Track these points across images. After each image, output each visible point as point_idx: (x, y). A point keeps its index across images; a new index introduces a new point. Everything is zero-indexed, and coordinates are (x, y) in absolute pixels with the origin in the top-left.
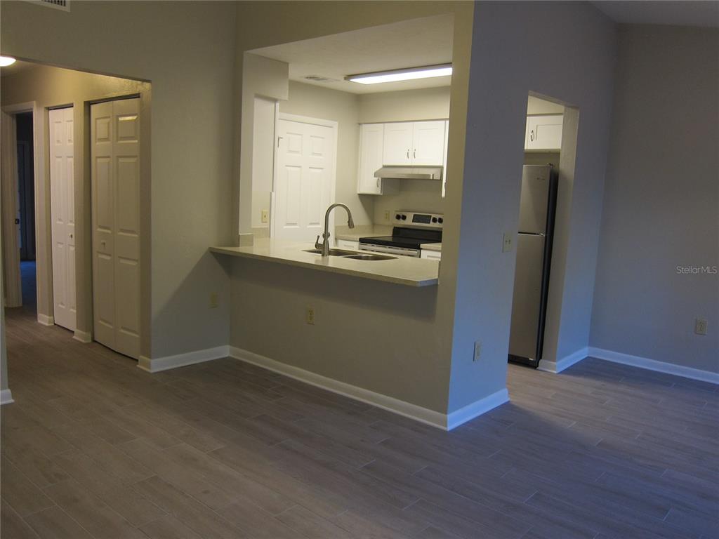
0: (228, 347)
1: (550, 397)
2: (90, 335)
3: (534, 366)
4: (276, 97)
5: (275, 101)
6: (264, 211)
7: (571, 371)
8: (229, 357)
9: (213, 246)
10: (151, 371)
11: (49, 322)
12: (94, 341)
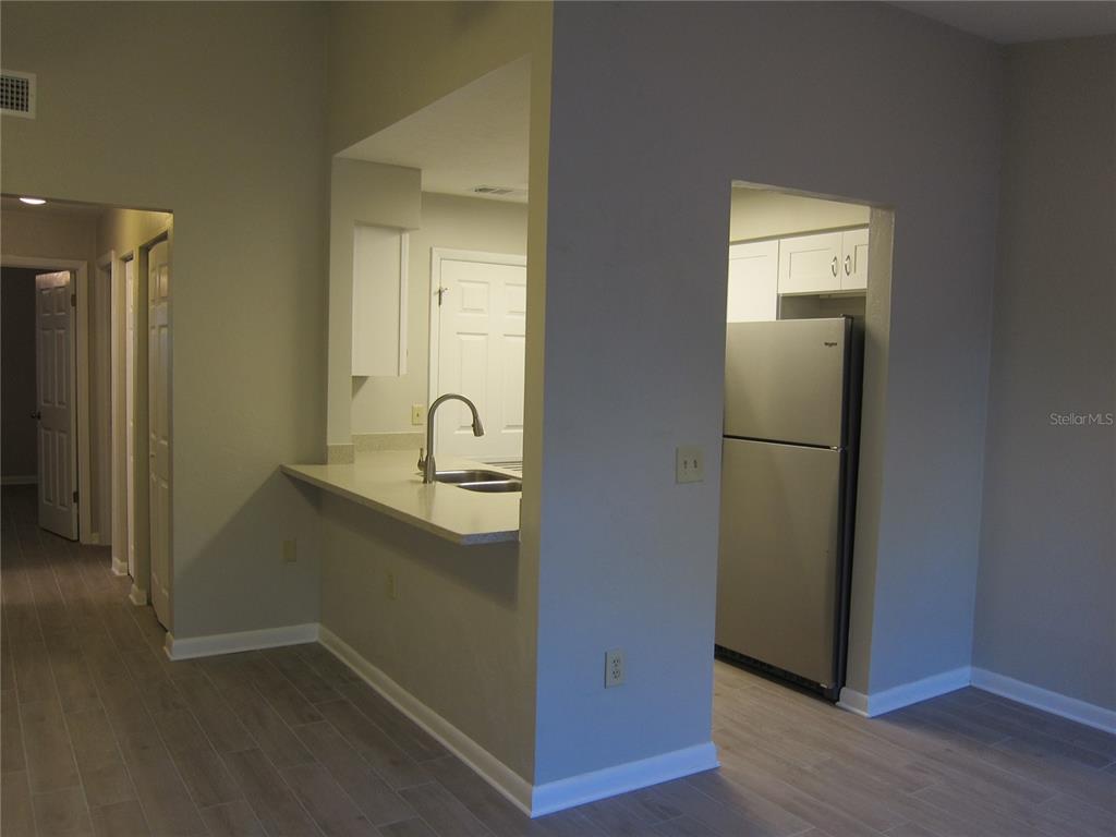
0: (317, 627)
1: (808, 768)
2: (145, 597)
3: (830, 697)
4: (403, 225)
5: (401, 230)
6: (416, 406)
7: (907, 716)
8: (317, 644)
9: (283, 463)
10: (172, 658)
11: (120, 571)
12: (150, 603)
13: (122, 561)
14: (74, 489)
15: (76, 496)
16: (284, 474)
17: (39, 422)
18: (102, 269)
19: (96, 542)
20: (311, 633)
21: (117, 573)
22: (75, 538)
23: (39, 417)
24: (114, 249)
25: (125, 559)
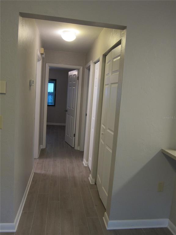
10: (108, 228)
11: (86, 165)
12: (96, 184)
13: (86, 161)
14: (74, 133)
15: (75, 135)
16: (163, 153)
17: (67, 112)
18: (87, 69)
19: (79, 149)
20: (165, 223)
21: (85, 165)
22: (73, 147)
23: (67, 111)
24: (92, 60)
25: (87, 160)
